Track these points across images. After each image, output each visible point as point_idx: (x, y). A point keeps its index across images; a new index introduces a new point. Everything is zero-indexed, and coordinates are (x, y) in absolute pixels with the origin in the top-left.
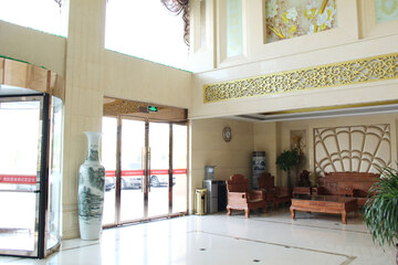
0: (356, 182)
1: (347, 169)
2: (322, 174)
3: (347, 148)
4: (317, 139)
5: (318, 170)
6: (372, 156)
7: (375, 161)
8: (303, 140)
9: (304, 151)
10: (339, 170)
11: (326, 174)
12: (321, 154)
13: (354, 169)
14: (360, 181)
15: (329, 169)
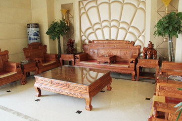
0: (113, 49)
1: (107, 37)
2: (87, 42)
3: (107, 18)
4: (83, 11)
5: (84, 38)
6: (129, 25)
7: (131, 30)
8: (71, 12)
9: (72, 22)
10: (100, 38)
11: (90, 42)
12: (85, 25)
13: (113, 37)
14: (117, 48)
15: (92, 38)
